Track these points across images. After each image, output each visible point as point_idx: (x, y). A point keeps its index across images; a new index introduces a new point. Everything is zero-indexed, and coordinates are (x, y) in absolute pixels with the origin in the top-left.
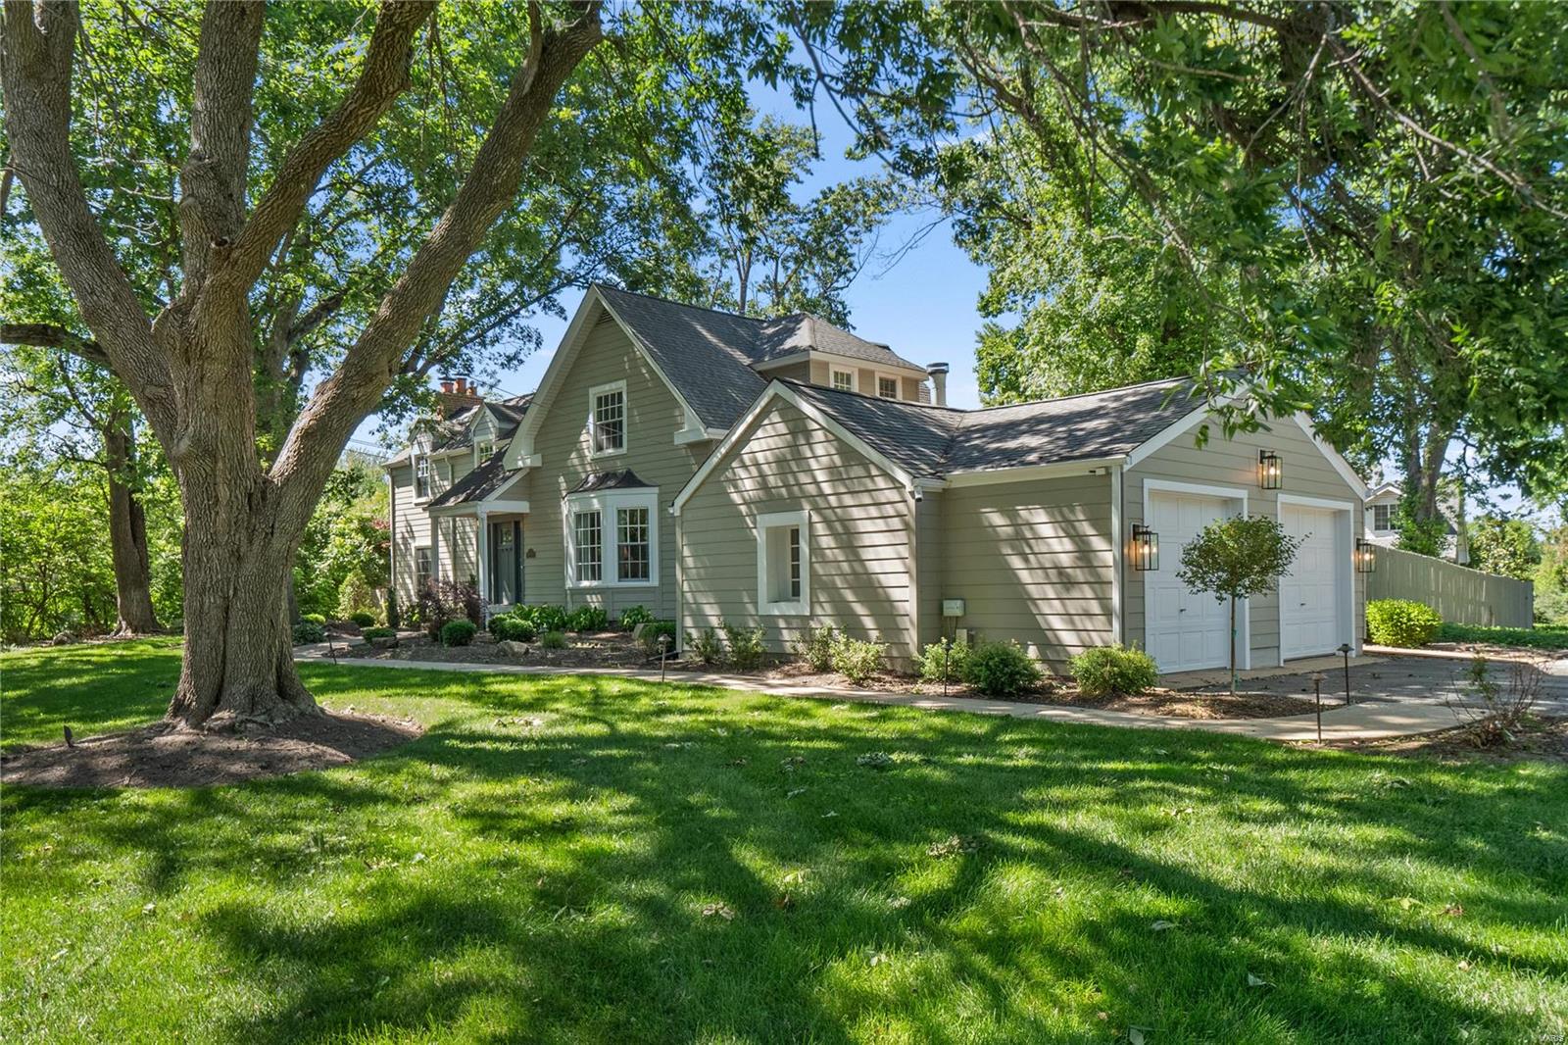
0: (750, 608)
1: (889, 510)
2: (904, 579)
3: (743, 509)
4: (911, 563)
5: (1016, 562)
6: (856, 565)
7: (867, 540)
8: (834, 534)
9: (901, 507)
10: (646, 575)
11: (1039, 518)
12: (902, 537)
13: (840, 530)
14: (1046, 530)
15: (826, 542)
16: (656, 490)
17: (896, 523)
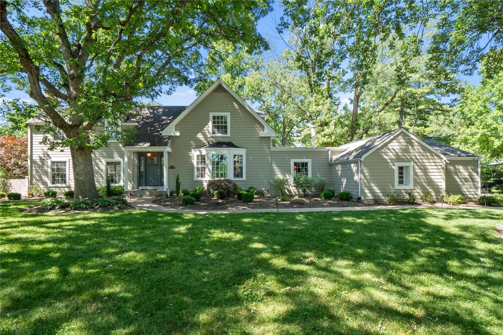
0: (391, 187)
1: (438, 164)
2: (442, 180)
3: (389, 160)
4: (444, 177)
5: (456, 177)
6: (427, 177)
7: (431, 171)
8: (421, 169)
9: (441, 164)
10: (242, 176)
11: (461, 168)
12: (441, 170)
13: (423, 168)
14: (462, 171)
15: (418, 171)
16: (245, 150)
17: (440, 167)
